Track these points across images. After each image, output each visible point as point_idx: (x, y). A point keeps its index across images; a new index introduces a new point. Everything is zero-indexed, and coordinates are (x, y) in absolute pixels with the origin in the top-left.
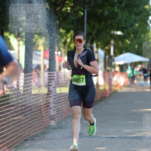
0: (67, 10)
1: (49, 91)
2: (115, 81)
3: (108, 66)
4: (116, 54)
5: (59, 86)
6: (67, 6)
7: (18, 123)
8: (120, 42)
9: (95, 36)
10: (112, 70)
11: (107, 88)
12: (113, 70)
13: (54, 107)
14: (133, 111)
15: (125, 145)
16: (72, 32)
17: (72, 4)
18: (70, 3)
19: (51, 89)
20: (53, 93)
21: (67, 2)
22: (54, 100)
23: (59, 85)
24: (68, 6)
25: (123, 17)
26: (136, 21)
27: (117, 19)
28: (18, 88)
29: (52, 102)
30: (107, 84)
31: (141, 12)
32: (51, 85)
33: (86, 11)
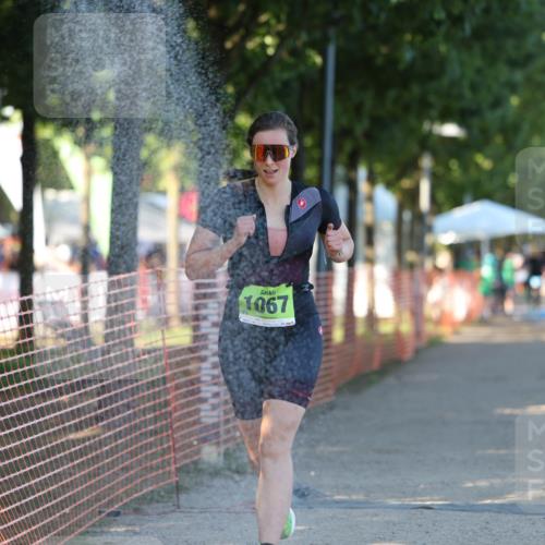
0: (264, 46)
1: (196, 338)
2: (437, 304)
3: (412, 248)
4: (437, 208)
6: (262, 30)
8: (454, 164)
9: (363, 142)
10: (422, 265)
11: (406, 327)
12: (428, 265)
13: (216, 395)
14: (499, 411)
15: (470, 533)
17: (281, 27)
18: (273, 22)
19: (203, 331)
20: (210, 347)
21: (264, 18)
24: (268, 33)
26: (513, 88)
27: (445, 81)
28: (83, 325)
29: (209, 378)
30: (407, 316)
31: (528, 59)
32: (205, 318)
33: (331, 50)
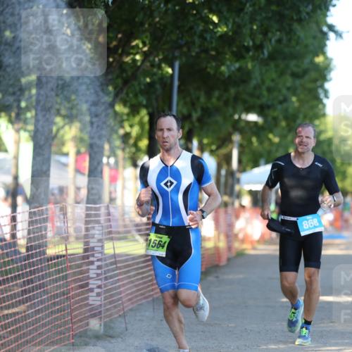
0: (134, 61)
1: (86, 250)
2: (241, 230)
3: (226, 194)
4: (242, 169)
5: (112, 239)
6: (134, 51)
7: (16, 322)
8: (254, 140)
9: (197, 124)
10: (233, 204)
11: (222, 244)
12: (237, 204)
13: (99, 287)
16: (144, 112)
17: (146, 49)
18: (141, 45)
19: (92, 245)
20: (96, 255)
21: (135, 43)
22: (99, 271)
23: (111, 235)
24: (137, 53)
25: (263, 82)
29: (95, 276)
30: (222, 237)
31: (305, 72)
32: (93, 236)
33: (177, 64)
